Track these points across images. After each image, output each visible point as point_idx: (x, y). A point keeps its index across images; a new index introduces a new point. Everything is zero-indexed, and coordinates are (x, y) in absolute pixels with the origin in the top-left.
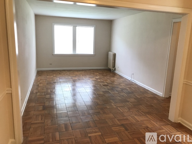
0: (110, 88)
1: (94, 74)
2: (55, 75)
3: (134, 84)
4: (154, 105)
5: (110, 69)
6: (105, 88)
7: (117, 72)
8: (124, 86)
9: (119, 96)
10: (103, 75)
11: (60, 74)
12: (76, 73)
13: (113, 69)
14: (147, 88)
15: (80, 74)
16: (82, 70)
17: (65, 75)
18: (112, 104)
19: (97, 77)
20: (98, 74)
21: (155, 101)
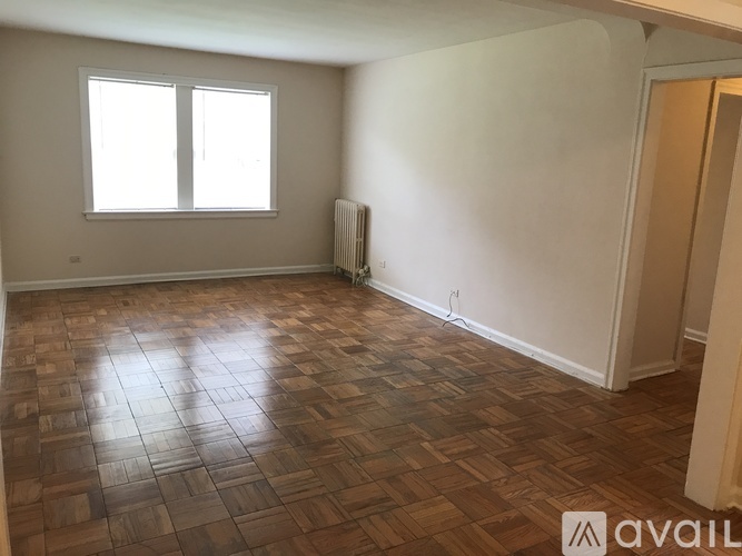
0: (380, 362)
1: (282, 298)
2: (103, 312)
3: (463, 334)
4: (594, 433)
5: (343, 271)
6: (360, 366)
7: (376, 283)
8: (430, 347)
9: (435, 401)
10: (324, 302)
11: (126, 304)
12: (201, 296)
13: (361, 271)
14: (530, 350)
15: (222, 301)
16: (226, 282)
17: (151, 310)
18: (425, 445)
19: (304, 314)
20: (301, 296)
21: (588, 411)
